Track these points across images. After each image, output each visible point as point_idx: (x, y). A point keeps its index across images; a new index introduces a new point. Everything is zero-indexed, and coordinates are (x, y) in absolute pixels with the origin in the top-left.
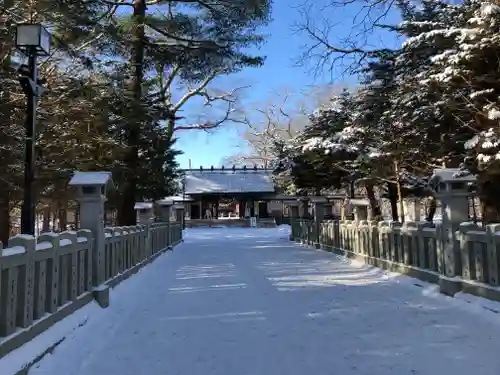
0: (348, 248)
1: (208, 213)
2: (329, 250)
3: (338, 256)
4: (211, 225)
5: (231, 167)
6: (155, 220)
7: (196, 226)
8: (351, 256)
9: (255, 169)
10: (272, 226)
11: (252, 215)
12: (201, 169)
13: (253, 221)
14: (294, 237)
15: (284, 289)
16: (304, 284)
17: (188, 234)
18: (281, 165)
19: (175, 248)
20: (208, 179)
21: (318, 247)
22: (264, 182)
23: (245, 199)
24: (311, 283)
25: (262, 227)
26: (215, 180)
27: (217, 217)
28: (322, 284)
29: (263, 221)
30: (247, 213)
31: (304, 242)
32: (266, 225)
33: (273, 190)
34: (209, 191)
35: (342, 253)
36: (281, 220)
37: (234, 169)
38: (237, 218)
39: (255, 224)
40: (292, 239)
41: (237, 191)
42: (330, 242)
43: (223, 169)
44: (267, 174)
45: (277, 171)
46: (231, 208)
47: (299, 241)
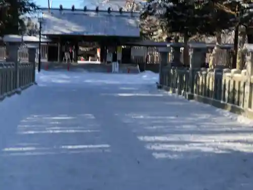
0: (232, 101)
1: (67, 55)
2: (206, 101)
3: (218, 110)
4: (69, 68)
5: (94, 8)
6: (7, 60)
7: (54, 70)
8: (236, 110)
9: (121, 11)
10: (136, 72)
11: (115, 59)
12: (61, 9)
13: (115, 66)
14: (162, 85)
15: (163, 156)
16: (186, 147)
17: (42, 77)
18: (149, 8)
19: (23, 92)
20: (69, 19)
21: (191, 97)
22: (130, 26)
23: (108, 43)
24: (195, 147)
25: (124, 72)
26: (76, 22)
27: (76, 60)
28: (211, 150)
29: (126, 66)
30: (109, 58)
31: (174, 92)
32: (129, 72)
33: (138, 35)
34: (68, 32)
35: (223, 107)
36: (144, 66)
37: (97, 10)
38: (98, 62)
39: (117, 69)
40: (160, 87)
41: (100, 34)
42: (207, 93)
43: (85, 10)
44: (133, 17)
45: (144, 16)
46: (92, 53)
47: (168, 90)
